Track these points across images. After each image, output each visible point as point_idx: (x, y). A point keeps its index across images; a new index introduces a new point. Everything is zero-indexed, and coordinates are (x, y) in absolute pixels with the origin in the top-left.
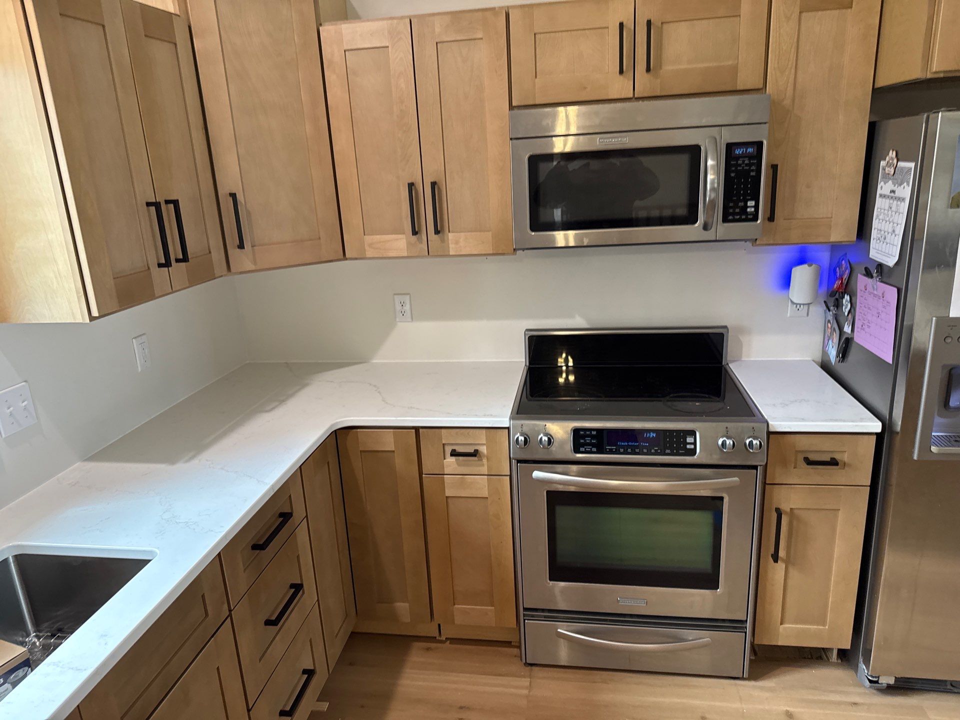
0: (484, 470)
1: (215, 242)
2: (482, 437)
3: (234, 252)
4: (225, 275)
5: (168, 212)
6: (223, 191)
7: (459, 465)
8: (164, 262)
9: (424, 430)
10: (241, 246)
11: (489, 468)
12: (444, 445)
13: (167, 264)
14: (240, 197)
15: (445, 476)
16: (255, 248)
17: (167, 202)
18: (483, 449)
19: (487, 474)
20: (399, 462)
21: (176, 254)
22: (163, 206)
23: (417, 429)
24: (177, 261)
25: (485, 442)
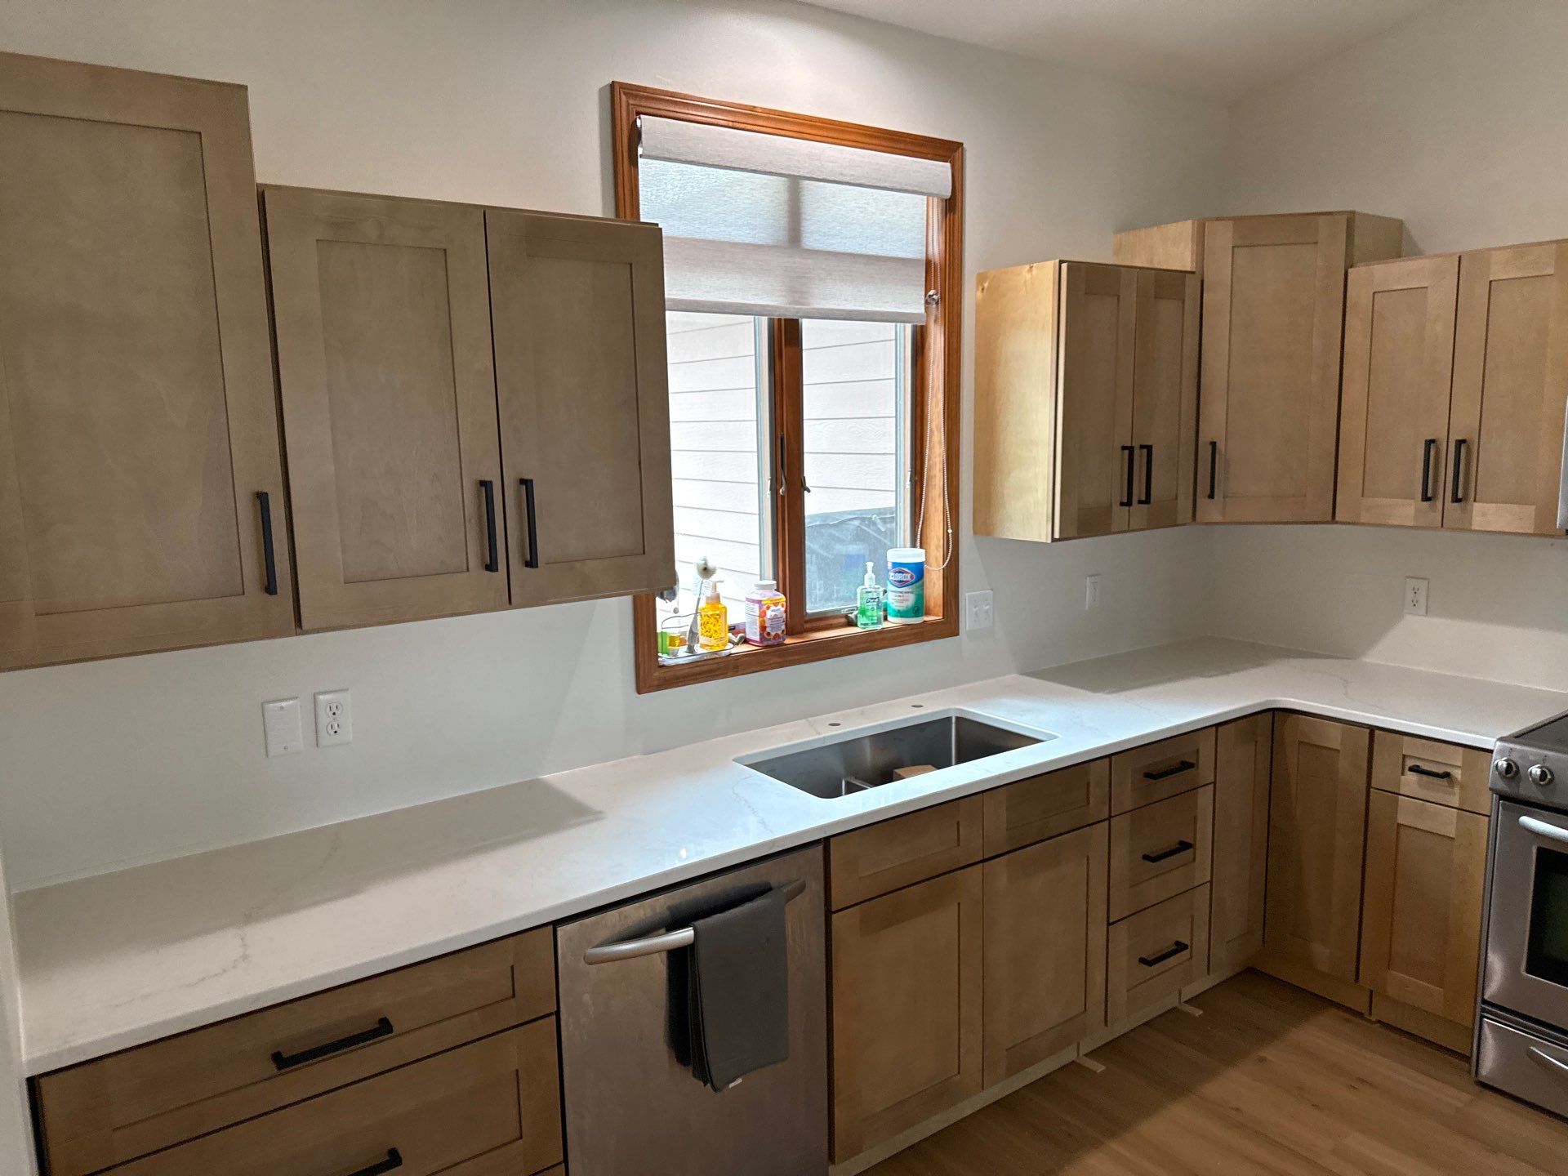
0: (1455, 802)
1: (1185, 489)
2: (1458, 758)
3: (1203, 501)
4: (1189, 524)
5: (1140, 458)
6: (1205, 438)
7: (1420, 785)
8: (1126, 501)
9: (1381, 732)
10: (1211, 496)
11: (1462, 800)
12: (1404, 757)
13: (1129, 504)
14: (1220, 446)
15: (1400, 797)
16: (1227, 500)
17: (1142, 447)
18: (1457, 774)
19: (1457, 805)
20: (1343, 765)
21: (1140, 495)
22: (1137, 452)
23: (1372, 729)
24: (1140, 502)
25: (1459, 764)
